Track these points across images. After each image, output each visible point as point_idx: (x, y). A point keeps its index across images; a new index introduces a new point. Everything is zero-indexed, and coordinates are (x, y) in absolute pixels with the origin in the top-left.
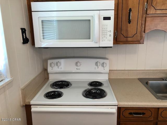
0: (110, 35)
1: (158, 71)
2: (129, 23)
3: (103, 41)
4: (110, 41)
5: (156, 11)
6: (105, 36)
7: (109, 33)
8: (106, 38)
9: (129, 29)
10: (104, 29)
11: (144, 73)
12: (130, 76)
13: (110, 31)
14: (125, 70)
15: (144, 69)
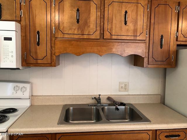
0: (12, 56)
1: (85, 96)
2: (38, 45)
3: (4, 62)
4: (12, 62)
5: (64, 35)
6: (7, 56)
7: (10, 54)
8: (8, 59)
9: (38, 51)
10: (5, 50)
11: (71, 98)
12: (56, 102)
13: (12, 51)
14: (51, 96)
15: (71, 95)
